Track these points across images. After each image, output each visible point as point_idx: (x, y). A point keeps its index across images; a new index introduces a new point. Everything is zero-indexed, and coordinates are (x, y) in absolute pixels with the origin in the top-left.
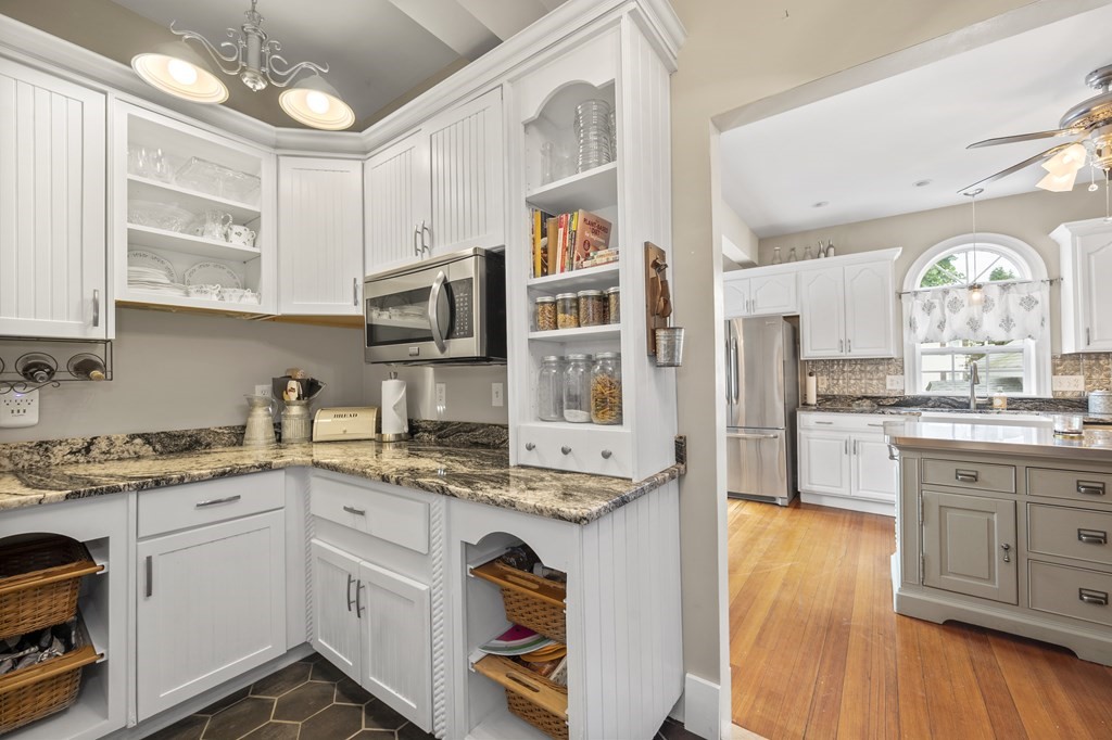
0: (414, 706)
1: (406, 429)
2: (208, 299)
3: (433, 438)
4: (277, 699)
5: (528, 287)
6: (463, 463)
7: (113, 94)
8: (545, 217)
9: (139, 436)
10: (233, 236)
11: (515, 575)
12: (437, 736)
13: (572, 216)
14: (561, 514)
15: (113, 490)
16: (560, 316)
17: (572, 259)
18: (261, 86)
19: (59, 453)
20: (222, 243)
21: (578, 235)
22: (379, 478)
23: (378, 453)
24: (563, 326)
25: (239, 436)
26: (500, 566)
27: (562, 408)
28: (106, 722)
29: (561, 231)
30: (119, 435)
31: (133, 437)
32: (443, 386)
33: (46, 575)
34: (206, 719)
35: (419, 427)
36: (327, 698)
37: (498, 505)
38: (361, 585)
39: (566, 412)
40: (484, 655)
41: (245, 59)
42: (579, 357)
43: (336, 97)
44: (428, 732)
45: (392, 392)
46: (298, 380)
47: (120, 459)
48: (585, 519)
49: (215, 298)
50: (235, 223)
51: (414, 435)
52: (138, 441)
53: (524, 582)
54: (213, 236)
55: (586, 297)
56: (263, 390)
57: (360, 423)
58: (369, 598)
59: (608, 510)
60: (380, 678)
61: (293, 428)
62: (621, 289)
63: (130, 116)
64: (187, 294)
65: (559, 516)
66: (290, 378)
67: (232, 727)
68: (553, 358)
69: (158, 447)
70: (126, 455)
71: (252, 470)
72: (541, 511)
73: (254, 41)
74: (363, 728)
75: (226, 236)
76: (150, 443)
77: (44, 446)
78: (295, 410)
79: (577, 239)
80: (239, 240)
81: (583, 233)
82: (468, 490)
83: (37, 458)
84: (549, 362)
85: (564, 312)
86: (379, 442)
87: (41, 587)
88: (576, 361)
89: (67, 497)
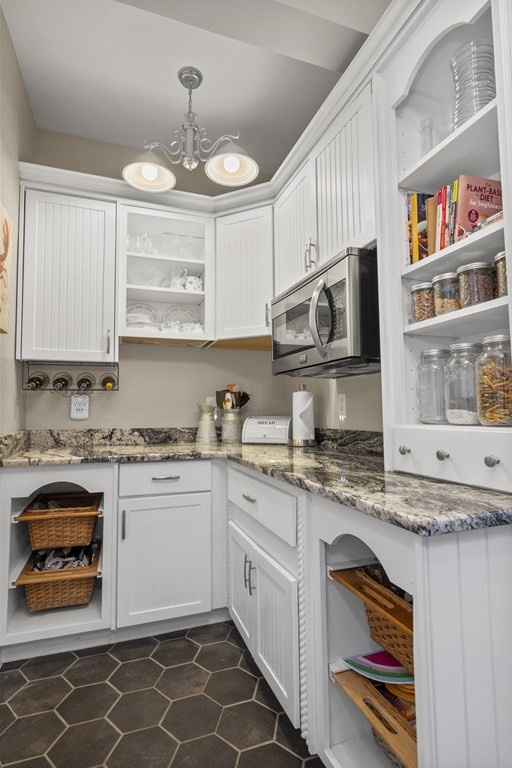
0: (286, 695)
1: (312, 437)
2: (173, 332)
3: (335, 445)
4: (201, 646)
5: (403, 277)
6: (339, 465)
7: (120, 201)
8: (423, 198)
9: (138, 430)
10: (188, 285)
11: (373, 588)
12: (303, 735)
13: (452, 188)
14: (399, 519)
15: (105, 461)
16: (438, 301)
17: (453, 235)
18: (195, 165)
19: (98, 436)
20: (182, 290)
21: (459, 206)
22: (261, 470)
23: (291, 456)
24: (441, 313)
25: (193, 435)
26: (360, 575)
27: (444, 410)
28: (100, 620)
29: (440, 206)
30: (127, 428)
31: (134, 430)
32: (344, 396)
33: (76, 511)
34: (156, 643)
35: (324, 435)
36: (233, 660)
37: (341, 503)
38: (253, 566)
39: (448, 412)
40: (348, 669)
41: (184, 150)
42: (465, 345)
43: (242, 153)
44: (296, 728)
45: (301, 402)
46: (232, 393)
47: (127, 445)
48: (424, 528)
49: (177, 331)
50: (189, 275)
51: (319, 440)
52: (136, 433)
53: (380, 598)
54: (176, 287)
55: (467, 273)
56: (211, 400)
57: (276, 430)
58: (258, 580)
59: (469, 527)
60: (265, 657)
61: (229, 432)
62: (508, 253)
63: (129, 214)
64: (160, 329)
65: (396, 522)
66: (228, 391)
67: (170, 656)
68: (434, 352)
69: (147, 438)
70: (129, 442)
71: (188, 457)
72: (379, 514)
73: (190, 133)
74: (253, 699)
75: (184, 286)
76: (142, 436)
77: (90, 432)
78: (231, 417)
79: (459, 211)
80: (192, 287)
81: (466, 201)
82: (319, 485)
83: (87, 440)
84: (431, 356)
85: (443, 296)
86: (291, 446)
87: (75, 518)
88: (459, 351)
89: (82, 461)
